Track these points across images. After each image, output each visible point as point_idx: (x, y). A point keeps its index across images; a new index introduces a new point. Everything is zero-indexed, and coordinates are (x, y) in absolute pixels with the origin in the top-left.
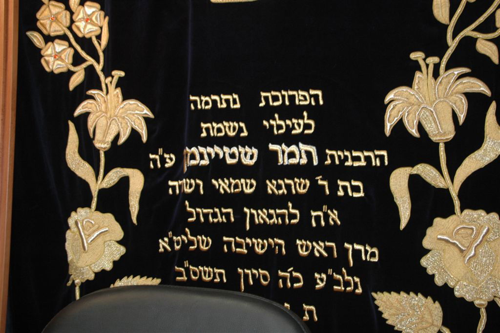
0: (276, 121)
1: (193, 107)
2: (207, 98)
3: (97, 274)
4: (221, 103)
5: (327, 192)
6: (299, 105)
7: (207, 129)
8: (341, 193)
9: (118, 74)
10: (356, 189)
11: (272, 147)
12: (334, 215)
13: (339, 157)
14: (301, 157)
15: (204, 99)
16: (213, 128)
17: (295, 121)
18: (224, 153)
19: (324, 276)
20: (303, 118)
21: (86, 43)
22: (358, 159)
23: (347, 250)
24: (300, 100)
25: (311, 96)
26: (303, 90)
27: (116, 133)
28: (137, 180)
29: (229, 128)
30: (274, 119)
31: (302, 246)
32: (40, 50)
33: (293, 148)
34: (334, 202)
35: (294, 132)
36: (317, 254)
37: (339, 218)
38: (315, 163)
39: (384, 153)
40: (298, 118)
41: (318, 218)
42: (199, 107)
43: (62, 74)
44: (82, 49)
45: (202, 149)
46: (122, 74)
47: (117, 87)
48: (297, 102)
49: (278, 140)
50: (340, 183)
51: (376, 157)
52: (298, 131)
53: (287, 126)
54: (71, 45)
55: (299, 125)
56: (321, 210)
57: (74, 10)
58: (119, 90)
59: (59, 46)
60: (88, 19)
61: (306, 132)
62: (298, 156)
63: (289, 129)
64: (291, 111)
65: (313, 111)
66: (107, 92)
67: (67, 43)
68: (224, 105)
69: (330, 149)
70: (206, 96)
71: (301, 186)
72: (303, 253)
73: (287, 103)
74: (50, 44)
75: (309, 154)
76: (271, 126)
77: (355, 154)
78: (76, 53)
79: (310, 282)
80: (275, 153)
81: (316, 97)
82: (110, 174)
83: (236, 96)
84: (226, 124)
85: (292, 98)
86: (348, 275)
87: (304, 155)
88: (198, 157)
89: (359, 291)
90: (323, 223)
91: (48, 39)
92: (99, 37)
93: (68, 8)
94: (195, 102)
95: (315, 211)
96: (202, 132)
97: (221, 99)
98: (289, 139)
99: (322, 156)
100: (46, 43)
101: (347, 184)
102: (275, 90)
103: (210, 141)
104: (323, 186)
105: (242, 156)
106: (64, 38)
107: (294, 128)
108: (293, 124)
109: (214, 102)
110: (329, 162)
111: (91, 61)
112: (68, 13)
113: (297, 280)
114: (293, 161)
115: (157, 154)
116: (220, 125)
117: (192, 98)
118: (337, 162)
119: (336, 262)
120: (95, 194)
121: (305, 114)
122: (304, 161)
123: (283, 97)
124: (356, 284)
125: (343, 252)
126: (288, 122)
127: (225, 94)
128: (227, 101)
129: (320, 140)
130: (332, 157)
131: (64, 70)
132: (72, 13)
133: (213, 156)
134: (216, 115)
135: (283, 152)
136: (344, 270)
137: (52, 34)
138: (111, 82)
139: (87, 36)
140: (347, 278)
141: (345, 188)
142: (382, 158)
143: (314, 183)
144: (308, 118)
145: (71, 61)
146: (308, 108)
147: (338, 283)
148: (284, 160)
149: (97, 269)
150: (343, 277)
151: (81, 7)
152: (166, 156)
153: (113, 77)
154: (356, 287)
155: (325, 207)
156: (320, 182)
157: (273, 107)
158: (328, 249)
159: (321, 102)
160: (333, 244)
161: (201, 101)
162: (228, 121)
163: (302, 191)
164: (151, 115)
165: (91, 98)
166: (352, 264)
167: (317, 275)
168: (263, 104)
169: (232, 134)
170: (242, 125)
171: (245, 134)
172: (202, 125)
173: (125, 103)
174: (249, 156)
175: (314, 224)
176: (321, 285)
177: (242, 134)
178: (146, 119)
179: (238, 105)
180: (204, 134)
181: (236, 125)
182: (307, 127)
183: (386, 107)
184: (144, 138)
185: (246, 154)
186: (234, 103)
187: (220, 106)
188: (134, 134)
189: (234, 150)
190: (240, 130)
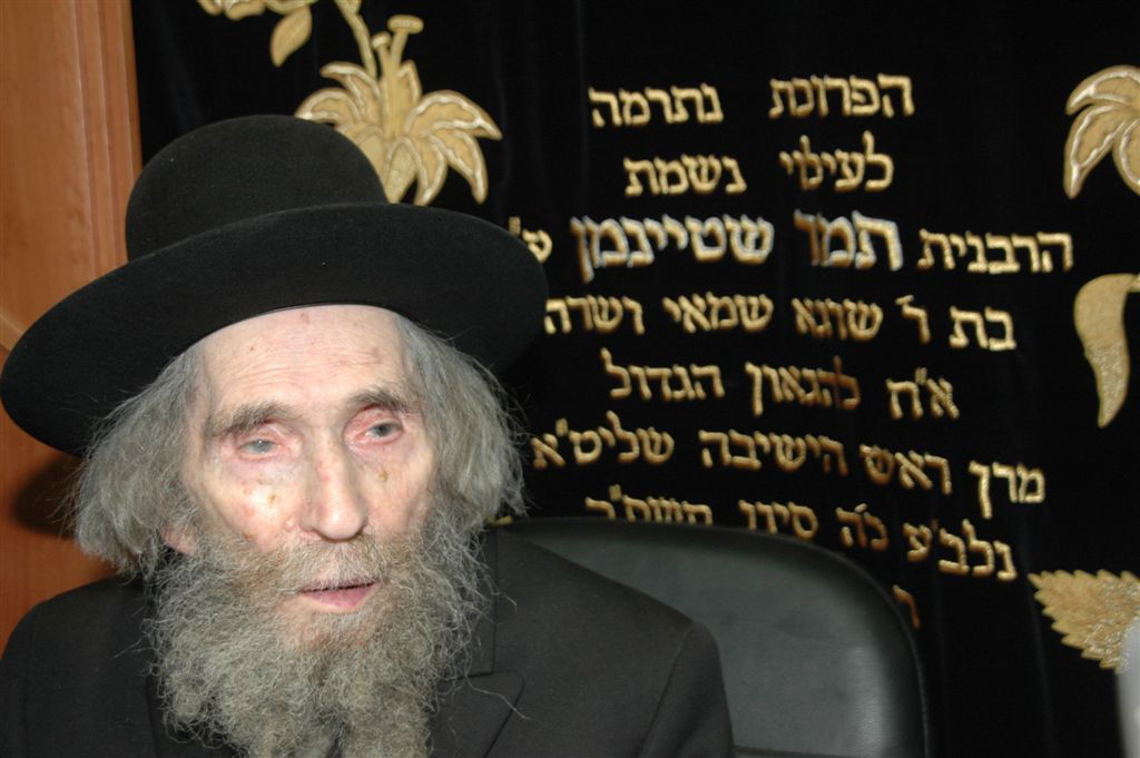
0: (805, 155)
1: (598, 121)
2: (637, 97)
4: (674, 110)
5: (925, 332)
6: (854, 117)
7: (643, 177)
8: (959, 340)
9: (405, 26)
10: (995, 330)
11: (799, 217)
12: (943, 391)
13: (955, 249)
14: (858, 249)
15: (628, 98)
16: (658, 174)
17: (842, 155)
18: (689, 234)
19: (926, 532)
20: (862, 149)
22: (996, 255)
23: (976, 478)
24: (854, 103)
25: (882, 92)
26: (861, 76)
27: (410, 178)
29: (695, 173)
30: (801, 150)
31: (873, 460)
33: (841, 223)
34: (941, 360)
35: (840, 183)
36: (907, 480)
37: (956, 401)
38: (896, 261)
39: (1066, 239)
40: (849, 150)
41: (905, 398)
42: (617, 119)
45: (632, 225)
47: (405, 61)
48: (847, 106)
49: (810, 203)
50: (959, 316)
51: (1042, 248)
52: (849, 181)
53: (826, 169)
55: (853, 166)
56: (912, 379)
58: (410, 70)
61: (873, 184)
62: (851, 246)
63: (831, 177)
64: (837, 130)
65: (889, 132)
66: (379, 71)
68: (682, 115)
69: (932, 230)
70: (631, 90)
71: (863, 320)
72: (876, 474)
73: (825, 108)
75: (879, 242)
76: (795, 167)
77: (996, 242)
80: (804, 234)
81: (895, 93)
83: (710, 91)
84: (688, 161)
85: (835, 96)
86: (979, 538)
87: (866, 246)
88: (622, 243)
89: (1008, 574)
90: (917, 408)
94: (606, 108)
95: (897, 380)
96: (628, 183)
97: (673, 100)
98: (835, 202)
99: (912, 247)
101: (972, 316)
102: (800, 75)
103: (650, 206)
104: (915, 322)
105: (735, 241)
107: (840, 175)
108: (839, 165)
109: (656, 107)
110: (927, 261)
113: (877, 534)
114: (841, 257)
116: (675, 166)
117: (596, 96)
118: (949, 261)
119: (955, 506)
121: (869, 138)
122: (867, 257)
123: (816, 93)
124: (999, 559)
125: (966, 482)
126: (827, 157)
127: (682, 86)
128: (688, 104)
129: (907, 205)
130: (937, 250)
133: (663, 242)
134: (663, 140)
135: (820, 234)
136: (967, 526)
138: (389, 50)
140: (975, 543)
141: (969, 328)
142: (1056, 251)
143: (893, 312)
144: (877, 150)
146: (875, 122)
147: (952, 554)
148: (821, 254)
150: (965, 539)
152: (530, 237)
153: (394, 34)
154: (1000, 564)
155: (921, 374)
156: (909, 311)
157: (796, 119)
158: (931, 472)
160: (942, 461)
161: (621, 105)
162: (693, 154)
163: (862, 332)
164: (492, 131)
165: (335, 83)
166: (987, 511)
167: (909, 528)
168: (777, 110)
169: (705, 186)
170: (730, 163)
171: (738, 186)
172: (629, 165)
173: (428, 100)
174: (751, 239)
175: (897, 410)
176: (920, 550)
177: (731, 188)
178: (484, 143)
179: (716, 115)
180: (634, 188)
181: (716, 164)
182: (874, 171)
183: (1068, 121)
184: (480, 190)
185: (743, 236)
186: (708, 107)
187: (669, 116)
188: (455, 182)
189: (713, 224)
190: (727, 176)
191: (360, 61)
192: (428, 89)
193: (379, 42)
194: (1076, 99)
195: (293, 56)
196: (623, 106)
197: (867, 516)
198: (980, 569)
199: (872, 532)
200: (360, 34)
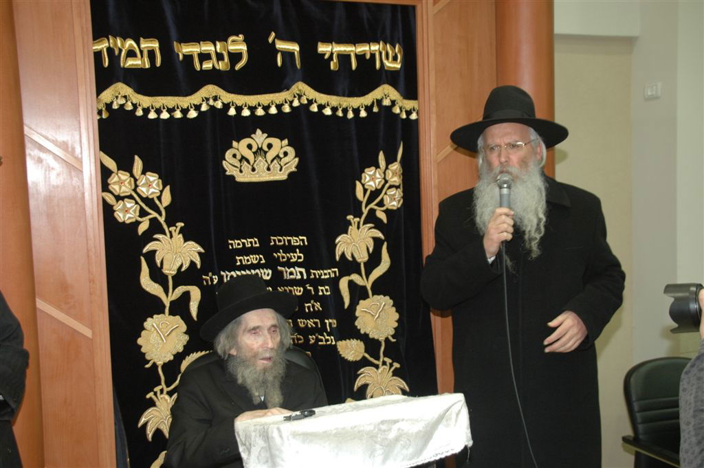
0: (281, 254)
1: (230, 247)
2: (239, 241)
3: (175, 356)
4: (248, 244)
5: (313, 293)
6: (294, 246)
7: (241, 260)
8: (321, 293)
9: (180, 225)
11: (279, 268)
12: (318, 305)
13: (318, 274)
14: (297, 275)
15: (237, 242)
16: (244, 259)
17: (292, 254)
19: (314, 337)
20: (296, 252)
21: (149, 202)
22: (325, 274)
23: (326, 323)
24: (294, 242)
25: (300, 240)
26: (295, 236)
27: (180, 264)
28: (196, 293)
29: (253, 259)
30: (280, 253)
31: (301, 322)
32: (112, 206)
33: (292, 269)
34: (317, 298)
35: (291, 260)
36: (310, 326)
37: (321, 307)
38: (305, 277)
39: (336, 270)
40: (293, 253)
41: (309, 307)
42: (234, 247)
43: (131, 223)
44: (146, 205)
46: (183, 224)
47: (179, 233)
48: (293, 244)
49: (283, 265)
50: (320, 288)
51: (333, 272)
52: (294, 260)
53: (288, 257)
54: (137, 203)
55: (294, 257)
56: (310, 303)
57: (137, 177)
58: (181, 236)
59: (129, 204)
60: (149, 185)
61: (299, 260)
62: (295, 274)
63: (289, 259)
64: (290, 248)
65: (302, 249)
66: (171, 237)
67: (134, 201)
68: (250, 245)
69: (313, 270)
70: (237, 240)
71: (298, 291)
72: (302, 325)
73: (287, 244)
74: (120, 201)
75: (301, 273)
76: (279, 257)
77: (325, 271)
78: (141, 208)
79: (307, 340)
80: (282, 272)
81: (303, 240)
82: (176, 290)
83: (256, 240)
84: (251, 256)
85: (289, 241)
87: (299, 274)
89: (334, 343)
90: (312, 310)
91: (119, 198)
92: (159, 198)
93: (132, 175)
94: (232, 244)
95: (307, 304)
97: (247, 242)
98: (289, 264)
99: (309, 274)
100: (117, 201)
101: (323, 288)
102: (279, 236)
103: (242, 267)
104: (310, 290)
106: (131, 197)
107: (291, 258)
108: (291, 256)
109: (244, 244)
110: (312, 276)
111: (154, 214)
112: (132, 179)
113: (300, 339)
114: (292, 277)
115: (208, 276)
116: (248, 257)
117: (230, 242)
118: (317, 277)
119: (322, 330)
120: (168, 305)
121: (298, 250)
122: (299, 277)
123: (284, 240)
125: (324, 324)
126: (288, 255)
127: (249, 239)
128: (251, 243)
129: (307, 265)
130: (314, 274)
131: (134, 220)
132: (136, 180)
134: (245, 251)
135: (286, 272)
136: (325, 334)
137: (122, 195)
138: (175, 231)
139: (150, 197)
140: (327, 337)
141: (322, 290)
142: (335, 272)
143: (305, 289)
144: (300, 253)
145: (138, 214)
146: (299, 247)
147: (321, 341)
148: (287, 276)
149: (175, 352)
150: (324, 337)
151: (143, 176)
152: (214, 277)
153: (177, 227)
154: (332, 341)
155: (312, 301)
156: (308, 288)
157: (278, 246)
158: (316, 323)
159: (306, 243)
160: (318, 320)
162: (252, 254)
163: (298, 294)
164: (202, 251)
165: (157, 240)
166: (329, 330)
167: (310, 337)
168: (272, 243)
169: (255, 262)
170: (261, 256)
171: (263, 261)
172: (237, 258)
173: (186, 244)
174: (266, 274)
175: (307, 311)
176: (313, 342)
177: (261, 262)
178: (200, 253)
179: (258, 245)
180: (238, 263)
181: (257, 256)
182: (299, 257)
183: (336, 245)
184: (199, 266)
185: (265, 273)
186: (256, 243)
187: (247, 246)
188: (193, 264)
189: (257, 271)
190: (261, 259)
191: (165, 234)
192: (186, 240)
193: (172, 229)
194: (337, 241)
195: (144, 233)
196: (236, 244)
197: (298, 336)
198: (328, 343)
200: (165, 227)
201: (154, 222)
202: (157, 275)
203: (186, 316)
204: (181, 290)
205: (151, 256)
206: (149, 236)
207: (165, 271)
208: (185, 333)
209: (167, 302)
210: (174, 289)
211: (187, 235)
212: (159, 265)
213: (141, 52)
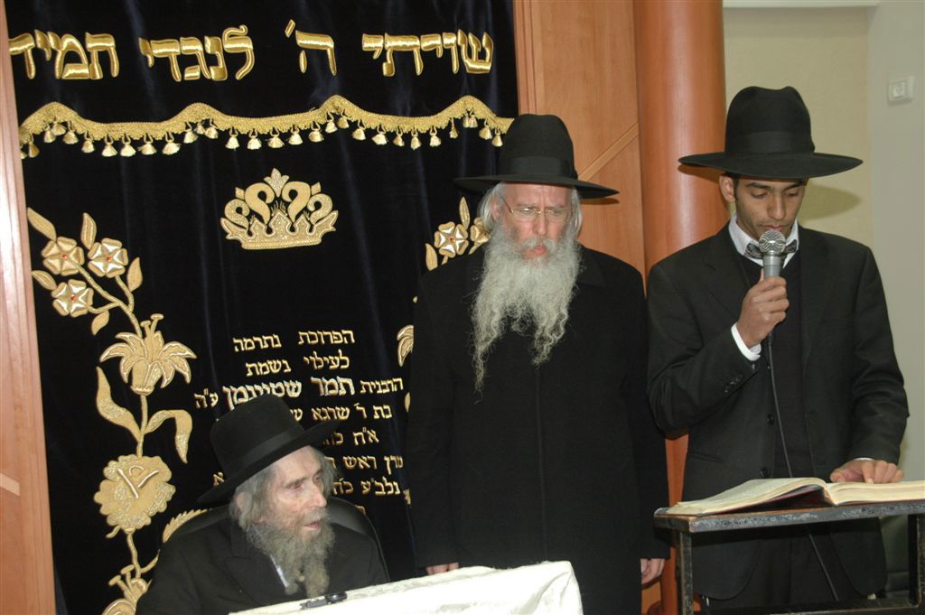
0: (315, 358)
1: (237, 350)
2: (249, 340)
3: (153, 518)
4: (264, 344)
5: (365, 416)
6: (335, 345)
7: (253, 369)
8: (377, 417)
9: (157, 317)
10: (386, 412)
11: (313, 379)
12: (373, 435)
13: (372, 386)
14: (339, 389)
15: (246, 341)
16: (259, 368)
17: (331, 358)
18: (271, 389)
19: (369, 483)
20: (338, 355)
21: (108, 283)
22: (383, 387)
23: (385, 462)
24: (334, 340)
25: (344, 336)
26: (336, 330)
27: (159, 376)
28: (184, 421)
29: (273, 366)
30: (313, 356)
31: (348, 462)
32: (50, 291)
33: (332, 381)
34: (371, 424)
35: (331, 367)
36: (362, 467)
37: (377, 437)
38: (353, 392)
39: (400, 380)
40: (333, 356)
41: (359, 438)
42: (243, 349)
43: (81, 317)
44: (104, 289)
45: (250, 388)
46: (161, 317)
47: (156, 330)
48: (332, 342)
49: (319, 374)
50: (376, 408)
51: (394, 383)
52: (335, 366)
53: (325, 362)
54: (89, 285)
55: (335, 361)
56: (361, 431)
57: (88, 246)
58: (159, 334)
59: (77, 287)
60: (107, 258)
61: (342, 367)
62: (337, 388)
63: (327, 365)
64: (328, 349)
65: (347, 349)
66: (144, 336)
67: (83, 283)
68: (266, 346)
69: (365, 381)
70: (247, 338)
71: (343, 414)
72: (350, 466)
73: (323, 342)
74: (62, 284)
75: (346, 386)
76: (311, 362)
77: (383, 383)
78: (96, 295)
79: (358, 488)
80: (317, 385)
81: (348, 336)
82: (154, 417)
83: (276, 337)
84: (270, 363)
85: (327, 338)
86: (388, 481)
87: (342, 388)
88: (246, 395)
89: (398, 492)
90: (364, 442)
91: (59, 279)
92: (124, 277)
93: (80, 244)
94: (238, 345)
95: (356, 432)
96: (247, 372)
97: (263, 340)
98: (327, 373)
99: (358, 387)
100: (58, 284)
101: (380, 408)
102: (311, 331)
103: (257, 380)
104: (361, 412)
105: (288, 390)
106: (79, 277)
107: (331, 364)
108: (330, 361)
109: (257, 343)
110: (364, 391)
111: (117, 303)
112: (81, 250)
113: (348, 488)
114: (332, 392)
115: (202, 394)
116: (265, 364)
117: (236, 341)
118: (371, 391)
119: (379, 473)
120: (140, 440)
121: (340, 351)
122: (343, 392)
123: (319, 337)
124: (394, 487)
125: (382, 464)
126: (325, 358)
127: (265, 336)
128: (269, 341)
129: (355, 373)
130: (367, 387)
131: (84, 312)
132: (86, 251)
133: (262, 393)
134: (259, 355)
135: (324, 385)
136: (384, 479)
137: (65, 274)
138: (150, 326)
139: (110, 276)
140: (387, 484)
141: (379, 412)
142: (398, 384)
143: (353, 410)
144: (343, 355)
145: (91, 302)
146: (342, 346)
147: (380, 489)
148: (325, 392)
149: (153, 512)
150: (384, 483)
151: (97, 244)
152: (211, 395)
153: (152, 321)
154: (395, 490)
155: (364, 429)
156: (358, 408)
157: (310, 345)
158: (370, 462)
159: (353, 341)
160: (374, 458)
161: (244, 343)
162: (271, 360)
163: (343, 418)
164: (193, 356)
165: (122, 341)
166: (390, 473)
167: (363, 483)
168: (301, 342)
169: (275, 371)
170: (285, 362)
171: (288, 370)
172: (247, 365)
173: (167, 346)
174: (294, 389)
175: (357, 443)
176: (366, 490)
177: (286, 371)
178: (189, 360)
179: (279, 345)
180: (250, 374)
181: (279, 362)
182: (343, 362)
183: (398, 342)
184: (188, 380)
185: (291, 388)
186: (276, 342)
187: (262, 347)
188: (178, 376)
189: (280, 384)
190: (284, 367)
191: (134, 331)
192: (167, 341)
193: (145, 324)
194: (399, 336)
195: (102, 331)
196: (244, 344)
197: (345, 483)
198: (389, 492)
199: (346, 487)
200: (134, 320)
201: (116, 314)
202: (124, 395)
203: (170, 457)
204: (161, 416)
205: (113, 366)
206: (108, 336)
207: (136, 388)
208: (170, 482)
209: (139, 436)
210: (150, 416)
211: (169, 333)
212: (126, 380)
213: (88, 55)
